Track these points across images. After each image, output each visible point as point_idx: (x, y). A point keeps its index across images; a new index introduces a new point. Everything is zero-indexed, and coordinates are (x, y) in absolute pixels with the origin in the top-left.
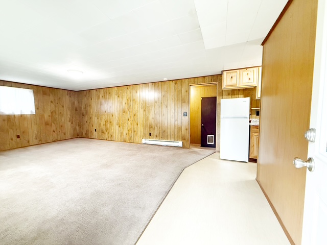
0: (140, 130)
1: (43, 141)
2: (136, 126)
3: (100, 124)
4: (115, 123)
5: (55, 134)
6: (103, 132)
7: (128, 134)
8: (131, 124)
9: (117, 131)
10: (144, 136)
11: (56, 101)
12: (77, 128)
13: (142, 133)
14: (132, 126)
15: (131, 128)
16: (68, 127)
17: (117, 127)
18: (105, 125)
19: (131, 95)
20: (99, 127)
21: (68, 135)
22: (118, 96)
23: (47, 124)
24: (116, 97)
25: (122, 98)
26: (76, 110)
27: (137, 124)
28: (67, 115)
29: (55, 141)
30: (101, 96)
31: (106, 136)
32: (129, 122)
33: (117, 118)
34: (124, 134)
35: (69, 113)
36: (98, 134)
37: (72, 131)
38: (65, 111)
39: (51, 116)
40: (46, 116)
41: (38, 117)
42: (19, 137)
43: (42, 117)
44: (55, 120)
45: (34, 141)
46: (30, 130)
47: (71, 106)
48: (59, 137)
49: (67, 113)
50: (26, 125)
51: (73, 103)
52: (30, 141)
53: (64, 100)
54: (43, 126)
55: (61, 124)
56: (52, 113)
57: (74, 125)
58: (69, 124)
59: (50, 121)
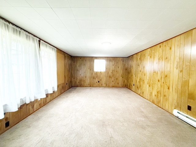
0: (173, 96)
1: (107, 86)
2: (166, 89)
3: (137, 81)
4: (146, 82)
5: (113, 83)
6: (138, 88)
7: (157, 96)
8: (161, 86)
9: (147, 90)
10: (179, 107)
11: (115, 64)
12: (126, 81)
13: (175, 101)
14: (162, 89)
15: (160, 91)
16: (120, 80)
17: (148, 86)
18: (139, 82)
19: (164, 53)
20: (136, 83)
21: (120, 85)
22: (151, 57)
23: (110, 77)
24: (149, 57)
25: (154, 58)
26: (126, 70)
27: (169, 88)
28: (120, 72)
29: (113, 87)
30: (138, 59)
31: (139, 92)
32: (159, 84)
33: (148, 77)
34: (153, 94)
35: (121, 71)
36: (135, 88)
37: (122, 82)
38: (119, 70)
39: (112, 73)
40: (110, 73)
41: (106, 73)
42: (99, 82)
43: (108, 73)
44: (114, 75)
45: (104, 85)
46: (103, 79)
47: (123, 67)
48: (115, 85)
49: (120, 71)
50: (102, 77)
51: (124, 65)
52: (103, 85)
53: (119, 64)
54: (108, 78)
55: (117, 78)
56: (113, 71)
57: (124, 79)
58: (121, 78)
59: (111, 76)
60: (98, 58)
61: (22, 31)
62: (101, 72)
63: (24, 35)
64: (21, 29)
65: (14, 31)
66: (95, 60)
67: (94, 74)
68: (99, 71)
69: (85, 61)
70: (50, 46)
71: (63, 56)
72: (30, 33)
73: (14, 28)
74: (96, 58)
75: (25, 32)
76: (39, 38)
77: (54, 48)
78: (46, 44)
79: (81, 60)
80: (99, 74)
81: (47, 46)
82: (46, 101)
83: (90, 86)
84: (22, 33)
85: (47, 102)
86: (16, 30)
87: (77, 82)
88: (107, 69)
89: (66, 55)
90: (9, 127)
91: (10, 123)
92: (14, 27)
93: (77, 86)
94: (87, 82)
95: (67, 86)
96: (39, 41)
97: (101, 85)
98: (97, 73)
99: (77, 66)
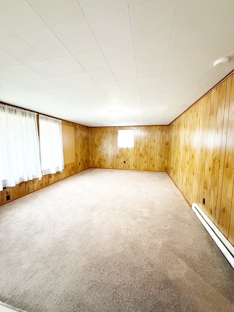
1: (137, 169)
5: (146, 164)
6: (174, 173)
11: (149, 136)
14: (190, 175)
15: (188, 178)
16: (157, 160)
20: (173, 165)
21: (156, 168)
23: (141, 155)
28: (157, 149)
29: (146, 170)
31: (175, 179)
35: (159, 147)
37: (160, 164)
38: (156, 145)
39: (144, 149)
40: (141, 149)
41: (136, 150)
42: (125, 162)
43: (138, 149)
44: (147, 153)
45: (132, 167)
46: (131, 159)
47: (161, 140)
48: (149, 168)
49: (157, 147)
50: (129, 155)
51: (164, 138)
52: (130, 166)
53: (156, 136)
54: (138, 157)
55: (151, 157)
56: (145, 147)
57: (163, 159)
58: (158, 157)
59: (143, 154)
60: (123, 128)
61: (18, 109)
62: (127, 148)
63: (20, 112)
64: (17, 107)
65: (10, 111)
66: (119, 131)
67: (117, 151)
68: (125, 147)
69: (105, 132)
70: (52, 118)
71: (73, 128)
72: (26, 109)
73: (10, 109)
74: (121, 128)
75: (20, 110)
76: (37, 113)
77: (58, 120)
78: (46, 117)
79: (100, 131)
80: (125, 151)
81: (47, 120)
82: (49, 182)
83: (113, 168)
84: (17, 111)
85: (51, 183)
86: (12, 109)
87: (96, 162)
88: (136, 143)
89: (77, 126)
90: (9, 201)
91: (11, 197)
92: (10, 107)
93: (96, 168)
94: (108, 161)
95: (80, 167)
96: (38, 116)
97: (128, 166)
98: (121, 150)
99: (96, 140)
